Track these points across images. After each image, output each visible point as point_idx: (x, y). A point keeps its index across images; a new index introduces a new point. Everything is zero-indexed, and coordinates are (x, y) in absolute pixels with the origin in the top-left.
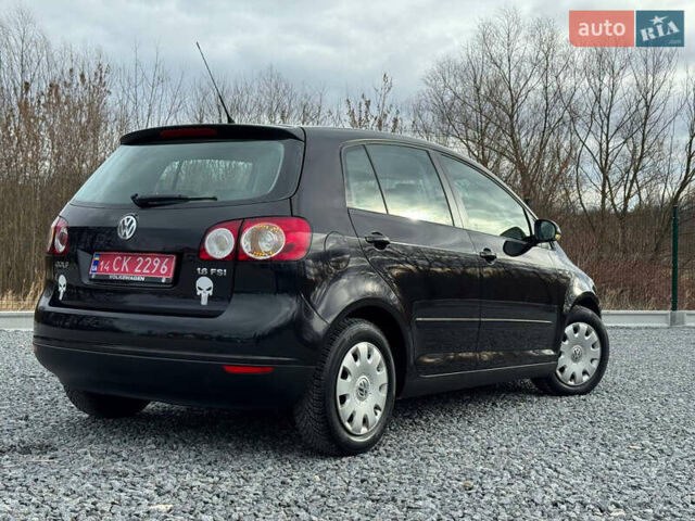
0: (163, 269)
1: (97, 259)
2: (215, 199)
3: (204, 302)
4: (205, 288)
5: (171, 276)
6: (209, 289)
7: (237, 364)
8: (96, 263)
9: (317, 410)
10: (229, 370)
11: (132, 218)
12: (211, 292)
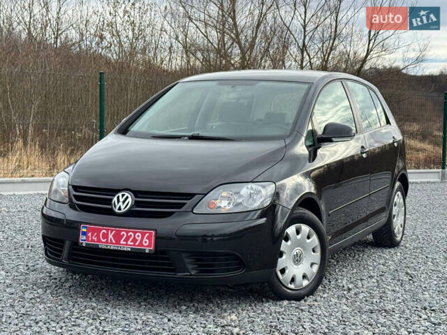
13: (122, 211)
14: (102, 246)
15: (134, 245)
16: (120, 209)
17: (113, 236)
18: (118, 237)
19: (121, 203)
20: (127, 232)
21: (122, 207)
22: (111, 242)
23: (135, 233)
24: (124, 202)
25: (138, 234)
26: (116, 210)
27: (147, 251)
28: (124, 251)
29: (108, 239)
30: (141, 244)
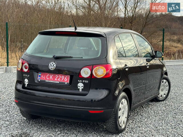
0: (65, 79)
1: (40, 75)
2: (82, 58)
3: (80, 90)
4: (81, 86)
5: (68, 82)
6: (82, 87)
7: (93, 110)
8: (40, 76)
9: (113, 122)
10: (90, 112)
11: (54, 63)
12: (83, 88)
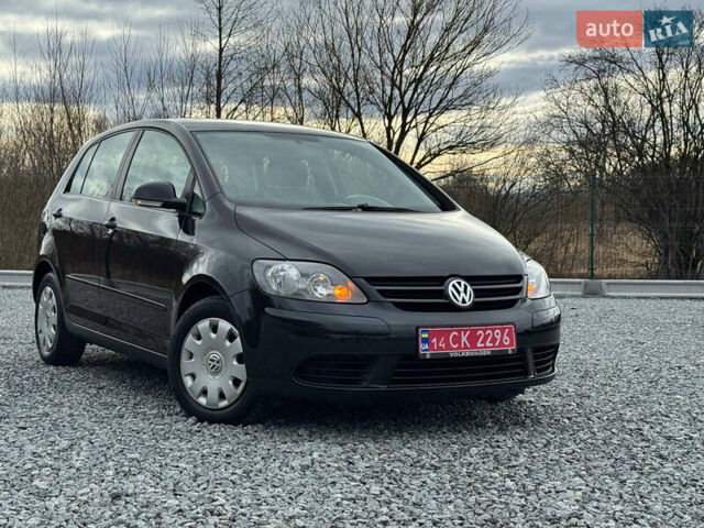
13: (468, 303)
14: (453, 354)
15: (493, 346)
16: (464, 301)
17: (467, 338)
18: (473, 339)
19: (463, 294)
20: (485, 332)
21: (467, 299)
22: (466, 347)
23: (493, 330)
24: (465, 292)
25: (497, 331)
26: (460, 304)
27: (510, 352)
28: (483, 356)
29: (460, 344)
30: (501, 344)
